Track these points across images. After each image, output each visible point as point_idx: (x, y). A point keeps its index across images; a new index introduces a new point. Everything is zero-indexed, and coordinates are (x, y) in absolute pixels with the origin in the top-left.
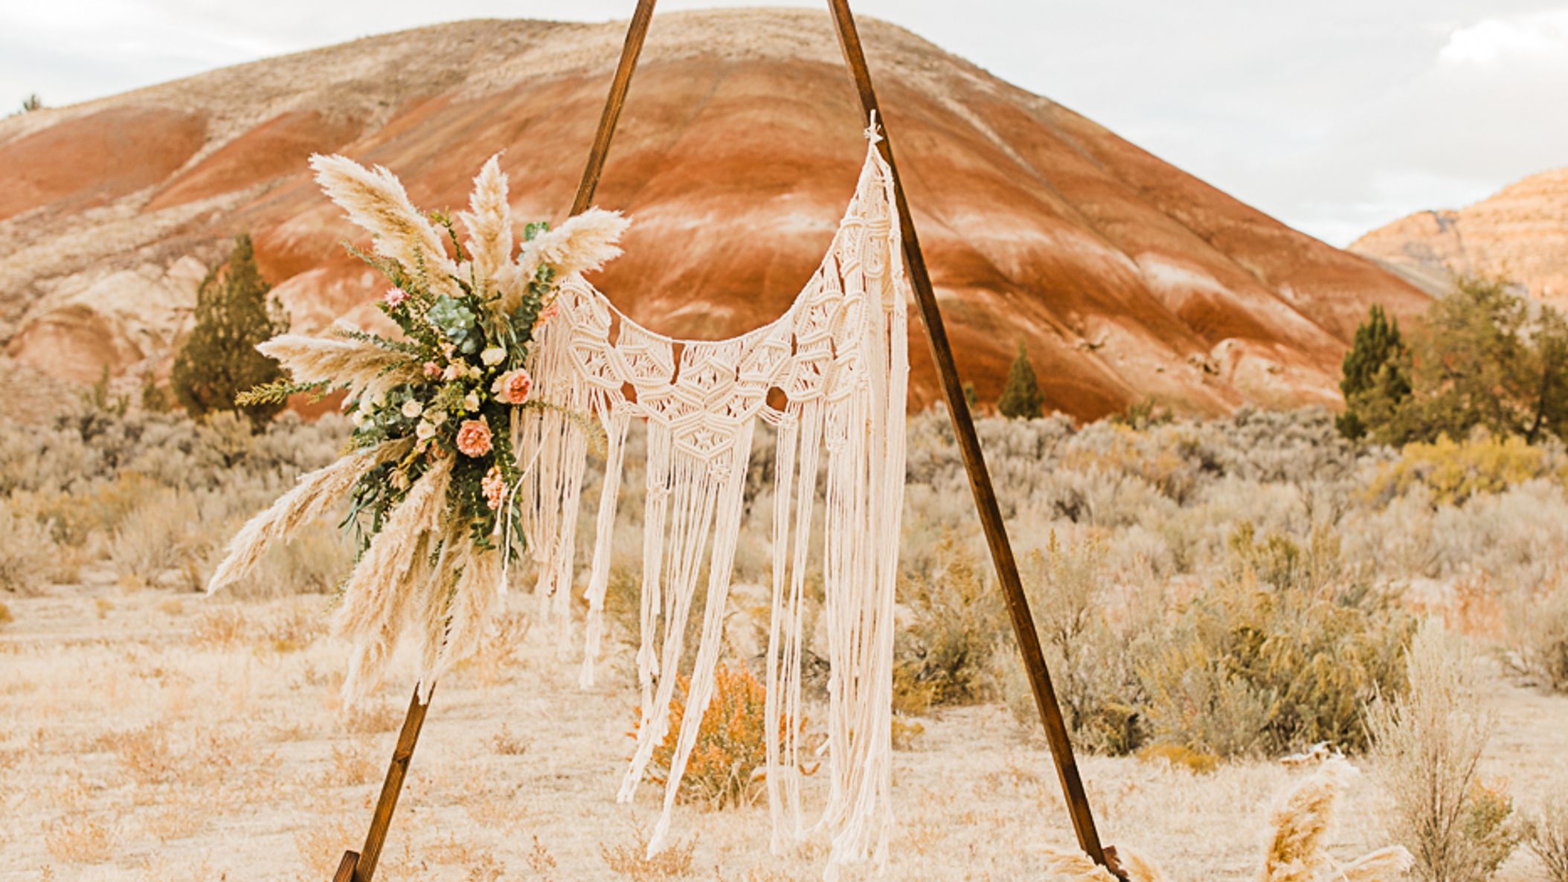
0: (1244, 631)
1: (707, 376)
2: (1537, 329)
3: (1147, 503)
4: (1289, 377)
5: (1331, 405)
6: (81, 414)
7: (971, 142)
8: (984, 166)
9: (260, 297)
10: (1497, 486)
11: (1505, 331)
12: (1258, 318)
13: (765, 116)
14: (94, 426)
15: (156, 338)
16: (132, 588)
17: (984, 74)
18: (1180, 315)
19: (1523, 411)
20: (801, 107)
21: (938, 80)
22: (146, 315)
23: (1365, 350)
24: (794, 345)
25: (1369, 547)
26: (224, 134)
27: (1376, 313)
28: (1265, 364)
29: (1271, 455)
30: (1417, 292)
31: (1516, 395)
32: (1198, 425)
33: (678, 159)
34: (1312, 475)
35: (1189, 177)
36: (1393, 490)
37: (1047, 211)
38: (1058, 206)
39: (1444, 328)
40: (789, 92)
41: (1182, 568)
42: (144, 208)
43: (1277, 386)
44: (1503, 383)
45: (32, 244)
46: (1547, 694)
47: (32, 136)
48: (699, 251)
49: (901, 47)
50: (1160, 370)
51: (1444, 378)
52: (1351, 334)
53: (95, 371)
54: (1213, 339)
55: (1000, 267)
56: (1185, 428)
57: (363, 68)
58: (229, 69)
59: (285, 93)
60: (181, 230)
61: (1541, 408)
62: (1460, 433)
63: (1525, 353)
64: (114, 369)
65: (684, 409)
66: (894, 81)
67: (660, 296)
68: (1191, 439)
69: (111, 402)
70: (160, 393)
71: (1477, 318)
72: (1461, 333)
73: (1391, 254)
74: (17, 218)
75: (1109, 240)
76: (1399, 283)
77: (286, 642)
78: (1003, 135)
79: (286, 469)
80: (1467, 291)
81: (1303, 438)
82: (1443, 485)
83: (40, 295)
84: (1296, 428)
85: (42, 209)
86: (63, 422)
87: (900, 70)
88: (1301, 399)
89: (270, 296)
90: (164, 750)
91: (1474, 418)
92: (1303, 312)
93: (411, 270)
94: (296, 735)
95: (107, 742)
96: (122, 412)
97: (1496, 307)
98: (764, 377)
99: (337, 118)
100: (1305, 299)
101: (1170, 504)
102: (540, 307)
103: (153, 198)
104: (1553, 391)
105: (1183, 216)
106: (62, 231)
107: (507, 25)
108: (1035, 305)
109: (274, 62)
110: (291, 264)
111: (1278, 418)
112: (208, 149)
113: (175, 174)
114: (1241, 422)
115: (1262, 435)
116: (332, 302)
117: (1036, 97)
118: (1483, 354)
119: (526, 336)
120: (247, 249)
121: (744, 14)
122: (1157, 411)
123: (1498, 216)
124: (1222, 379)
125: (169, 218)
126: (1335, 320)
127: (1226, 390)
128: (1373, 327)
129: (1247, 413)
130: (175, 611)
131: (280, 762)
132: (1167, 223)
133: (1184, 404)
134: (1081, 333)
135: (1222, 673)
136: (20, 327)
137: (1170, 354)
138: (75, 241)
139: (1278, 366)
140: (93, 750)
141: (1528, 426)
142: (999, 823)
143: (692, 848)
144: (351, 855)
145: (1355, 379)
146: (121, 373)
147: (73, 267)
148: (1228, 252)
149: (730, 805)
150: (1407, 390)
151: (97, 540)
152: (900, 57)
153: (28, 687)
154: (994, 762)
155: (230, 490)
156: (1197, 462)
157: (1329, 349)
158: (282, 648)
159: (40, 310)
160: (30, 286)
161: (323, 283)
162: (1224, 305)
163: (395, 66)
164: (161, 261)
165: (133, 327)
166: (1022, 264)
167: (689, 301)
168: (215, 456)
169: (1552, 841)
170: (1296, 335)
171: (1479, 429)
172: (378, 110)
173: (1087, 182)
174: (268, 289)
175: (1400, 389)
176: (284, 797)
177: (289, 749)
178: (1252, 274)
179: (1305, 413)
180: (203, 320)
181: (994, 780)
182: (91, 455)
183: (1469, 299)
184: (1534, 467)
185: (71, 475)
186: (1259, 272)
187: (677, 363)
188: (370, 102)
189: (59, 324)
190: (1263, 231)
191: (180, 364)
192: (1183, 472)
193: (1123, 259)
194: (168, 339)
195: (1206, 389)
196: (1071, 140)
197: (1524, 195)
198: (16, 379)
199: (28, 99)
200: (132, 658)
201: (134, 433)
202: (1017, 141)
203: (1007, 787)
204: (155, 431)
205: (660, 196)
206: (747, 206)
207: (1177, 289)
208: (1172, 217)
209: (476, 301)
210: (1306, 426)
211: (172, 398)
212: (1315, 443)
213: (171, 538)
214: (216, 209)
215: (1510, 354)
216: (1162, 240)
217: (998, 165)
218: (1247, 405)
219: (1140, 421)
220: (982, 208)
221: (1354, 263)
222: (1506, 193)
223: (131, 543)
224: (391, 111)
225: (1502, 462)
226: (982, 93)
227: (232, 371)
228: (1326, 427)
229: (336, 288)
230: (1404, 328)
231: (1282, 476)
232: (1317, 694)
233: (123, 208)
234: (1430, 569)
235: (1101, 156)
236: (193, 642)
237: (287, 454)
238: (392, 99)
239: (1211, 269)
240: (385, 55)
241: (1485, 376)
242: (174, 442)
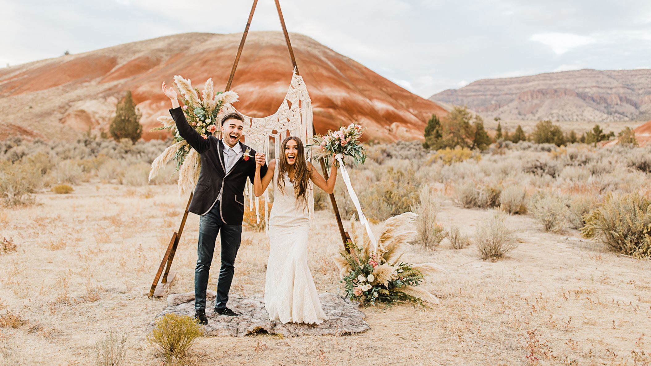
0: (388, 192)
1: (258, 126)
2: (475, 120)
3: (371, 164)
4: (411, 133)
5: (421, 140)
6: (84, 139)
7: (328, 69)
8: (331, 75)
9: (134, 107)
10: (460, 160)
11: (466, 121)
12: (403, 117)
13: (272, 60)
14: (88, 143)
15: (104, 119)
16: (105, 183)
17: (332, 50)
18: (383, 116)
19: (470, 142)
20: (282, 58)
21: (319, 52)
22: (100, 112)
23: (431, 126)
24: (278, 120)
25: (425, 175)
26: (122, 63)
27: (434, 116)
28: (405, 129)
29: (405, 153)
30: (445, 111)
31: (468, 138)
32: (387, 145)
33: (248, 72)
34: (415, 158)
35: (386, 79)
36: (434, 161)
37: (348, 87)
38: (351, 86)
39: (450, 120)
40: (279, 54)
41: (378, 180)
42: (99, 83)
43: (408, 135)
44: (465, 135)
45: (67, 92)
46: (462, 209)
47: (67, 62)
48: (254, 97)
49: (309, 42)
50: (377, 131)
51: (450, 133)
52: (427, 121)
53: (86, 128)
54: (391, 122)
55: (335, 102)
56: (383, 146)
57: (161, 45)
58: (123, 45)
59: (139, 51)
60: (110, 89)
61: (475, 141)
62: (452, 147)
63: (471, 127)
64: (92, 127)
65: (253, 133)
66: (308, 52)
67: (243, 109)
68: (384, 149)
69: (92, 136)
70: (106, 134)
71: (459, 118)
72: (455, 121)
73: (439, 100)
74: (63, 85)
75: (365, 96)
76: (441, 108)
77: (148, 196)
78: (337, 67)
79: (142, 154)
80: (457, 110)
81: (414, 149)
82: (447, 160)
83: (70, 106)
84: (412, 146)
85: (70, 83)
86: (79, 141)
87: (309, 49)
88: (414, 138)
89: (137, 107)
90: (119, 220)
91: (458, 143)
92: (415, 116)
93: (190, 101)
94: (153, 217)
95: (105, 218)
96: (95, 138)
97: (464, 115)
98: (271, 127)
99: (154, 59)
100: (416, 112)
101: (377, 164)
102: (219, 110)
103: (102, 80)
104: (478, 137)
105: (384, 89)
106: (76, 89)
107: (201, 34)
108: (345, 113)
109: (135, 43)
110: (141, 99)
111: (407, 143)
112: (117, 67)
113: (108, 74)
114: (398, 144)
115: (402, 148)
116: (153, 109)
117: (345, 57)
118: (460, 127)
119: (216, 116)
120: (130, 95)
121: (267, 32)
122: (376, 141)
123: (467, 91)
124: (393, 133)
125: (107, 86)
126: (424, 118)
127: (394, 136)
128: (433, 120)
129: (400, 142)
130: (117, 189)
131: (150, 223)
132: (380, 92)
133: (384, 140)
134: (356, 120)
135: (382, 201)
136: (65, 115)
137: (380, 126)
138: (80, 91)
139: (408, 129)
140: (101, 220)
141: (471, 146)
142: (326, 235)
143: (252, 239)
144: (175, 233)
145: (428, 133)
146: (94, 128)
147: (79, 99)
148: (396, 99)
149: (261, 231)
150: (441, 136)
151: (93, 172)
152: (309, 45)
153: (82, 206)
154: (326, 222)
155: (128, 160)
156: (385, 155)
157: (422, 126)
158: (147, 197)
159: (70, 111)
160: (68, 104)
161: (150, 104)
162: (394, 113)
163: (170, 45)
164: (105, 98)
165: (97, 116)
166: (341, 102)
167: (251, 111)
168: (123, 150)
169: (452, 236)
170: (413, 121)
171: (458, 146)
172: (165, 57)
173: (358, 80)
174: (135, 105)
175: (439, 136)
176: (152, 230)
177: (151, 220)
178: (402, 105)
179: (415, 142)
180: (118, 114)
181: (326, 226)
182: (87, 150)
183: (457, 113)
184: (470, 156)
185: (83, 155)
186: (404, 105)
187: (251, 123)
188: (163, 54)
189: (76, 115)
190: (405, 94)
191: (111, 126)
192: (381, 157)
193: (367, 101)
194: (107, 119)
195: (390, 136)
196: (355, 69)
197: (475, 85)
198: (64, 130)
199: (65, 52)
200: (108, 200)
201: (99, 144)
202: (341, 69)
203: (329, 227)
204: (104, 144)
205: (244, 82)
206: (267, 85)
207: (382, 109)
208: (381, 90)
209: (204, 108)
210: (415, 145)
211: (109, 134)
212: (417, 150)
213: (114, 171)
214: (120, 84)
215: (467, 127)
216: (378, 96)
217: (335, 75)
218: (400, 140)
219: (371, 144)
220: (331, 87)
221: (429, 103)
222: (470, 85)
223: (103, 172)
224: (169, 57)
225: (462, 154)
226: (331, 56)
227: (126, 128)
228: (420, 146)
229: (154, 106)
230: (441, 121)
231: (407, 158)
232: (404, 207)
233: (93, 83)
234: (441, 181)
235: (363, 73)
236: (124, 196)
237: (142, 150)
238: (169, 54)
239: (391, 104)
240: (167, 42)
241: (461, 133)
242: (110, 147)
